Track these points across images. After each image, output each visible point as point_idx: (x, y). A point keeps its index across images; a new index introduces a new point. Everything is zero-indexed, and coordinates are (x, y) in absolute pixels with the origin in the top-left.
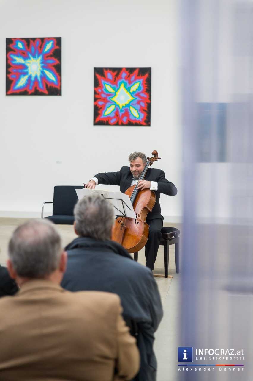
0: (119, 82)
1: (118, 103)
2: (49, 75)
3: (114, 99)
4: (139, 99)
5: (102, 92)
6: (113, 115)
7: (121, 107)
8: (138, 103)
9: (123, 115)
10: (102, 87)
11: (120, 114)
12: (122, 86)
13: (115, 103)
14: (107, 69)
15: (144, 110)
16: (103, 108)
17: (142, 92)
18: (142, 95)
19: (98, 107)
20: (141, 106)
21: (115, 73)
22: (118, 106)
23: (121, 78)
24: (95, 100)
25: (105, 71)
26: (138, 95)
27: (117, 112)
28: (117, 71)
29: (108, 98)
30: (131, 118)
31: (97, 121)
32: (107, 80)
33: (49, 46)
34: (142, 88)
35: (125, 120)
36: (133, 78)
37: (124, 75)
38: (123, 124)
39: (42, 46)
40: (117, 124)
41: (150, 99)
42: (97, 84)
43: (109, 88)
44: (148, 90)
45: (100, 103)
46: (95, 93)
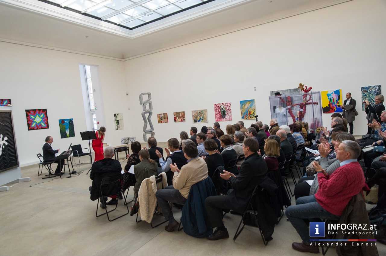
0: (36, 114)
1: (37, 122)
3: (35, 120)
4: (44, 120)
5: (30, 118)
6: (35, 126)
7: (38, 123)
8: (44, 121)
9: (39, 126)
10: (30, 117)
11: (38, 125)
12: (37, 116)
13: (35, 122)
14: (30, 110)
15: (46, 123)
16: (31, 124)
17: (45, 117)
18: (45, 118)
19: (29, 124)
20: (45, 122)
21: (34, 111)
22: (37, 123)
23: (37, 113)
24: (28, 121)
25: (30, 111)
26: (43, 118)
27: (37, 125)
28: (35, 111)
29: (33, 120)
30: (42, 126)
31: (30, 128)
32: (32, 114)
34: (44, 116)
35: (40, 127)
36: (41, 113)
37: (37, 112)
38: (39, 129)
40: (37, 129)
41: (48, 119)
42: (27, 115)
43: (32, 117)
44: (47, 117)
45: (30, 122)
46: (27, 119)
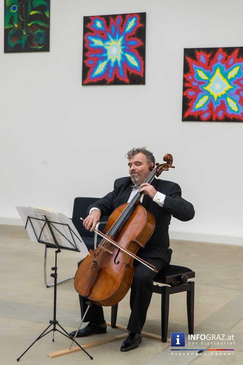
0: (214, 66)
1: (212, 93)
2: (130, 58)
3: (208, 88)
4: (238, 87)
5: (194, 80)
6: (206, 108)
7: (216, 98)
8: (238, 92)
9: (218, 109)
10: (193, 73)
11: (215, 107)
12: (218, 72)
13: (208, 93)
14: (199, 50)
16: (194, 99)
17: (242, 79)
19: (188, 98)
20: (241, 97)
21: (209, 55)
22: (212, 96)
23: (217, 61)
24: (185, 89)
25: (197, 53)
26: (237, 82)
27: (210, 104)
28: (212, 52)
29: (200, 86)
30: (229, 111)
31: (186, 115)
32: (200, 64)
33: (131, 24)
35: (220, 114)
36: (231, 61)
37: (220, 57)
38: (217, 120)
39: (124, 25)
40: (210, 120)
42: (187, 69)
43: (201, 74)
45: (191, 93)
46: (185, 80)
